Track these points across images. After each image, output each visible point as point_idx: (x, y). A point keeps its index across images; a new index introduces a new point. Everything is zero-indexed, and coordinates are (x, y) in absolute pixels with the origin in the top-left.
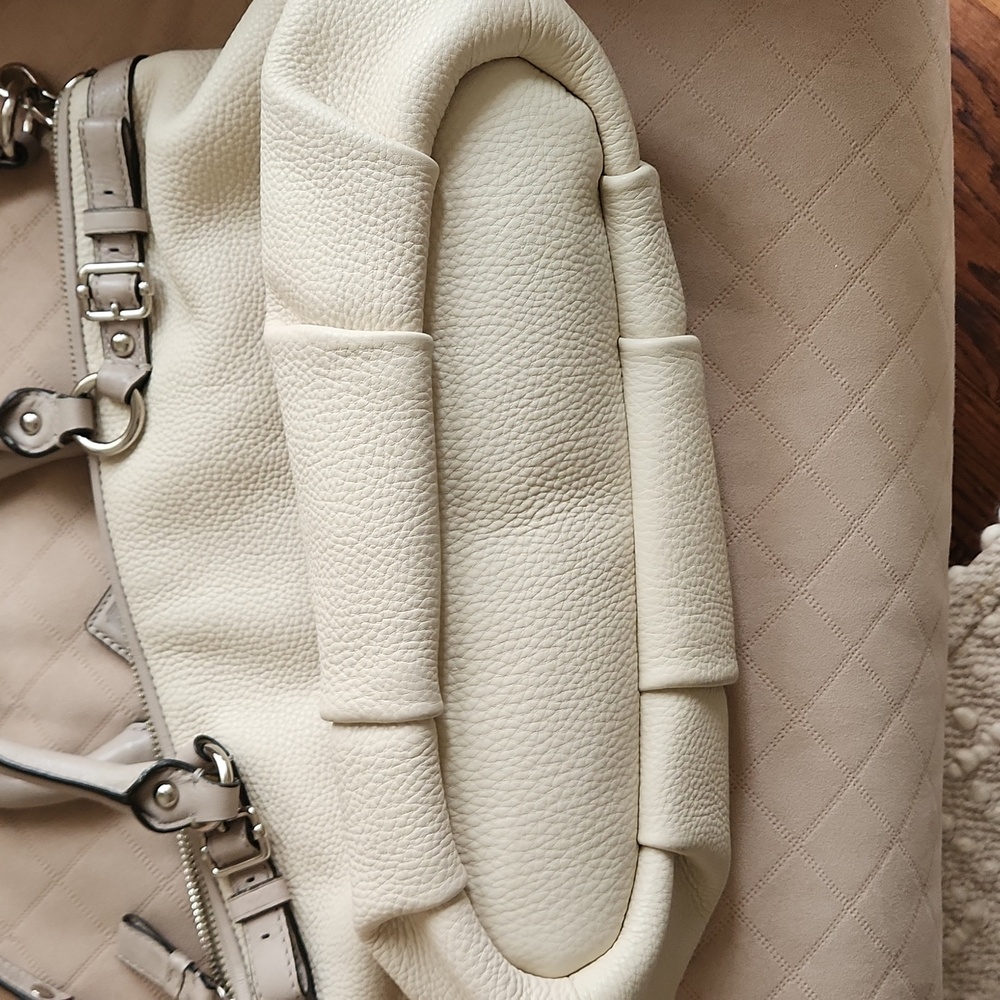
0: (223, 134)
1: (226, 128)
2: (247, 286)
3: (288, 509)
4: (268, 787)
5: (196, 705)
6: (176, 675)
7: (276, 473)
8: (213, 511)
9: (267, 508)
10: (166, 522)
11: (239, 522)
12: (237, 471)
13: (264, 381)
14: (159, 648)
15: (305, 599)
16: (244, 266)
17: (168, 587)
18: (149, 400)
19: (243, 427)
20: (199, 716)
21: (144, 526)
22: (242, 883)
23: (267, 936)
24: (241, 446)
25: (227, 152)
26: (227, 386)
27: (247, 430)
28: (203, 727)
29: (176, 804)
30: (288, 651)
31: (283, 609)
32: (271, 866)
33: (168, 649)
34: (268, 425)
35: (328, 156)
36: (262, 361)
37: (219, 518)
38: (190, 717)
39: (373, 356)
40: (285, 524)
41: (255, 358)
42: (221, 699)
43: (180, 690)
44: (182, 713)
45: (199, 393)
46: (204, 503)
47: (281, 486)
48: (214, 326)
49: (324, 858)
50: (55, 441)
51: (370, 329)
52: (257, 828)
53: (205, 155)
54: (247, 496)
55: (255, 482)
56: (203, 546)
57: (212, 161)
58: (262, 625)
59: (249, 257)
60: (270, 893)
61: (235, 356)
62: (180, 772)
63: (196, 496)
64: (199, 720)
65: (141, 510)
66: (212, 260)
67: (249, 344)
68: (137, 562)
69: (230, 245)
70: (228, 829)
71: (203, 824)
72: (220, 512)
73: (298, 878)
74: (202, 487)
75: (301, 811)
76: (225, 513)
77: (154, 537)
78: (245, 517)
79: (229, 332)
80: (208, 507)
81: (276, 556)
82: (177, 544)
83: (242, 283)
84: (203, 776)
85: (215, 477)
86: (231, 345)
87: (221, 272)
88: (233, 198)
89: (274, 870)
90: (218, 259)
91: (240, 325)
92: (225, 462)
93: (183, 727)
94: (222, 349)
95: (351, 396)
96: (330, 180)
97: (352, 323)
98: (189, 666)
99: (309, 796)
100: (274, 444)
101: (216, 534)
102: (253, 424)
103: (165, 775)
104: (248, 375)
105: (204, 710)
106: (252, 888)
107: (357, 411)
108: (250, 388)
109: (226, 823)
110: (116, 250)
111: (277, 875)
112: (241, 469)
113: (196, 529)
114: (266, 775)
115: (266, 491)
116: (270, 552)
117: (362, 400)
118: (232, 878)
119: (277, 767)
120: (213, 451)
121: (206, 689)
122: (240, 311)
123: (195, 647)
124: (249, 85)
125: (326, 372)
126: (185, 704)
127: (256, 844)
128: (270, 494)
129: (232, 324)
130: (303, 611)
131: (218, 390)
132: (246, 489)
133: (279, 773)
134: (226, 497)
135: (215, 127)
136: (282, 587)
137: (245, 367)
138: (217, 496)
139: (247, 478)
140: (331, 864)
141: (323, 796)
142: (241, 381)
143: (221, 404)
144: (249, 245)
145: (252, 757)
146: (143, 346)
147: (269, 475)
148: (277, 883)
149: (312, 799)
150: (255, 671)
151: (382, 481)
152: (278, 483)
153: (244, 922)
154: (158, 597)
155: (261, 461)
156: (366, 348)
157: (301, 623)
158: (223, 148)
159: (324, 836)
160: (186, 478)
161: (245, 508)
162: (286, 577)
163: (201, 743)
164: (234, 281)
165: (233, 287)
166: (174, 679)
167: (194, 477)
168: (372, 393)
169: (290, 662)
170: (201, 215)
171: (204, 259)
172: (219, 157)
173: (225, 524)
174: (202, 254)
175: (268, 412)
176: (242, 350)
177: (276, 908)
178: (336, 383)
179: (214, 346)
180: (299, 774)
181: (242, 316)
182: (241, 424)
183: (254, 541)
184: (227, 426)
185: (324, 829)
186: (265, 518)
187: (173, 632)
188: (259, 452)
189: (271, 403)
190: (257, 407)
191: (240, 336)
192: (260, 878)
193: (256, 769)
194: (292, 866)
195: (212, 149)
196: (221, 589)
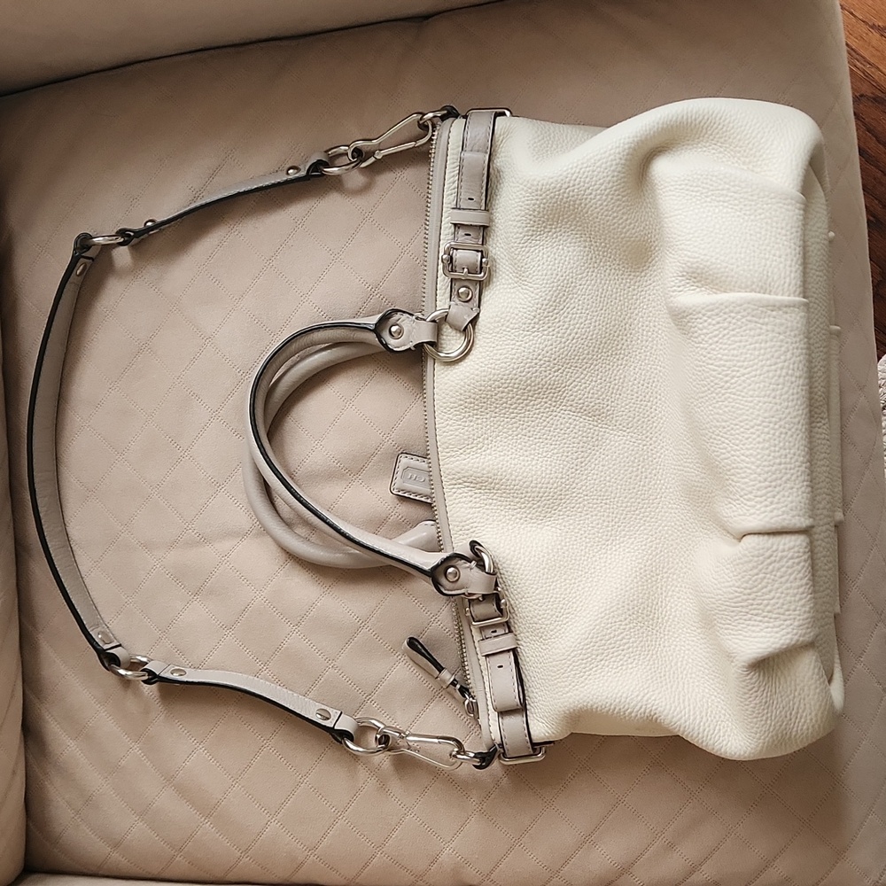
0: (574, 185)
1: (577, 182)
2: (562, 276)
3: (555, 413)
4: (511, 578)
5: (471, 521)
6: (462, 500)
7: (553, 391)
8: (508, 406)
9: (542, 410)
10: (476, 407)
11: (523, 415)
12: (530, 385)
13: (559, 335)
14: (454, 482)
15: (554, 470)
16: (563, 264)
17: (469, 447)
18: (476, 330)
19: (540, 360)
20: (472, 527)
21: (462, 407)
22: (488, 633)
23: (501, 666)
24: (536, 371)
25: (573, 196)
26: (536, 333)
27: (542, 362)
28: (473, 535)
29: (457, 580)
30: (536, 499)
31: (539, 473)
32: (508, 627)
33: (460, 484)
34: (555, 362)
35: (755, 198)
36: (561, 323)
37: (511, 410)
38: (467, 527)
39: (789, 311)
40: (551, 422)
41: (557, 320)
42: (487, 520)
43: (463, 510)
44: (461, 524)
45: (517, 334)
46: (504, 400)
47: (554, 399)
48: (537, 297)
49: (538, 626)
50: (410, 345)
51: (782, 295)
52: (503, 601)
53: (559, 195)
54: (531, 401)
55: (539, 393)
56: (496, 426)
57: (562, 199)
58: (524, 480)
59: (567, 259)
60: (505, 642)
61: (545, 317)
62: (463, 561)
63: (500, 395)
64: (471, 530)
65: (462, 397)
66: (545, 256)
67: (555, 311)
68: (451, 428)
69: (558, 249)
70: (484, 599)
71: (471, 594)
72: (512, 407)
73: (522, 635)
74: (506, 390)
75: (529, 595)
76: (516, 408)
77: (467, 415)
78: (527, 413)
79: (546, 302)
80: (506, 403)
81: (541, 440)
82: (480, 421)
83: (560, 274)
84: (476, 566)
85: (516, 386)
86: (545, 310)
87: (549, 265)
88: (567, 223)
89: (509, 628)
90: (549, 257)
91: (553, 299)
92: (524, 378)
93: (460, 532)
94: (539, 311)
95: (774, 334)
96: (756, 211)
97: (770, 291)
98: (471, 496)
99: (535, 587)
100: (556, 374)
101: (506, 420)
102: (547, 359)
103: (453, 563)
104: (551, 330)
105: (475, 524)
106: (495, 637)
107: (779, 343)
108: (550, 337)
109: (484, 596)
110: (469, 235)
111: (510, 631)
112: (533, 384)
113: (494, 415)
114: (510, 570)
115: (544, 400)
116: (537, 437)
117: (782, 337)
118: (482, 629)
119: (518, 566)
120: (519, 370)
121: (479, 512)
122: (555, 291)
123: (478, 486)
124: (599, 160)
125: (757, 320)
126: (464, 519)
127: (501, 610)
128: (546, 403)
129: (549, 298)
130: (551, 476)
131: (530, 335)
132: (532, 397)
133: (519, 570)
134: (518, 399)
135: (570, 180)
136: (541, 460)
137: (550, 324)
138: (513, 397)
139: (535, 391)
140: (542, 630)
141: (544, 589)
142: (546, 332)
143: (531, 343)
144: (569, 252)
145: (503, 558)
146: (477, 296)
147: (549, 391)
148: (510, 635)
149: (537, 589)
150: (512, 507)
151: (793, 385)
152: (553, 397)
153: (487, 656)
154: (461, 451)
155: (546, 382)
156: (786, 306)
157: (549, 483)
158: (571, 193)
159: (540, 613)
160: (497, 383)
161: (528, 408)
162: (544, 454)
163: (473, 544)
164: (555, 272)
165: (554, 276)
166: (459, 502)
167: (502, 384)
168: (788, 333)
169: (535, 506)
170: (545, 227)
171: (541, 254)
172: (567, 198)
173: (513, 415)
174: (540, 251)
175: (558, 354)
176: (551, 314)
177: (508, 651)
178: (764, 327)
179: (534, 308)
180: (531, 573)
181: (555, 294)
182: (540, 357)
183: (528, 429)
184: (531, 357)
185: (541, 609)
186: (539, 416)
187: (467, 474)
188: (546, 377)
189: (560, 349)
190: (552, 349)
191: (552, 306)
192: (500, 631)
193: (504, 565)
194: (519, 627)
195: (564, 192)
196: (502, 454)
